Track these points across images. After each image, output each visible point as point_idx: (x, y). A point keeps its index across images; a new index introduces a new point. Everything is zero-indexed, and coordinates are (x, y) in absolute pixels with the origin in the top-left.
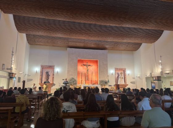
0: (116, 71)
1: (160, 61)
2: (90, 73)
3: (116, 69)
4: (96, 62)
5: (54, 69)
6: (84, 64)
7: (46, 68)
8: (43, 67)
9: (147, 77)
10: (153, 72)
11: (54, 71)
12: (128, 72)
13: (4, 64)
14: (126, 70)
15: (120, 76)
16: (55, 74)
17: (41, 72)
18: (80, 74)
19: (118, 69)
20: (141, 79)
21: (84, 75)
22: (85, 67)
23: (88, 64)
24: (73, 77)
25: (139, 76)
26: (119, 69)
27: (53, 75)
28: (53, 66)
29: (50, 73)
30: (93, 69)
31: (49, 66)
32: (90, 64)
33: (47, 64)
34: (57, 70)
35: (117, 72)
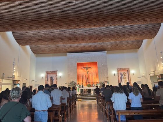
0: (118, 71)
1: (161, 58)
2: (90, 75)
3: (119, 70)
4: (96, 64)
5: (57, 74)
6: (84, 67)
7: (50, 73)
8: (48, 73)
9: (151, 76)
10: (156, 70)
11: (57, 76)
12: (132, 72)
13: (3, 74)
14: (130, 70)
15: (123, 77)
16: (58, 78)
17: (46, 77)
18: (81, 77)
19: (120, 69)
20: (146, 78)
21: (85, 77)
22: (85, 70)
23: (88, 66)
24: (73, 80)
25: (144, 75)
26: (122, 69)
27: (57, 79)
28: (56, 71)
29: (54, 78)
30: (93, 71)
31: (53, 71)
32: (90, 67)
33: (51, 70)
34: (60, 74)
35: (120, 72)
